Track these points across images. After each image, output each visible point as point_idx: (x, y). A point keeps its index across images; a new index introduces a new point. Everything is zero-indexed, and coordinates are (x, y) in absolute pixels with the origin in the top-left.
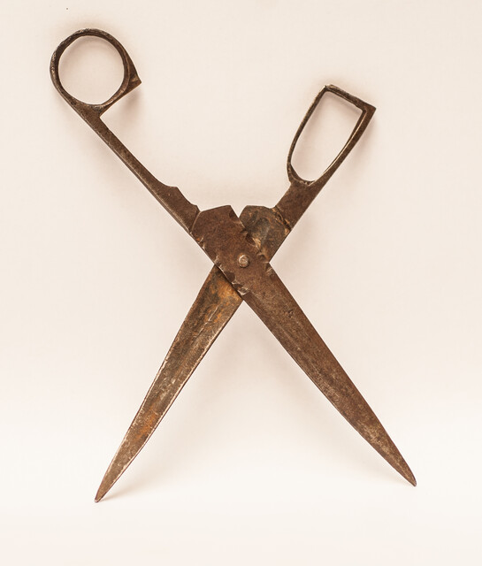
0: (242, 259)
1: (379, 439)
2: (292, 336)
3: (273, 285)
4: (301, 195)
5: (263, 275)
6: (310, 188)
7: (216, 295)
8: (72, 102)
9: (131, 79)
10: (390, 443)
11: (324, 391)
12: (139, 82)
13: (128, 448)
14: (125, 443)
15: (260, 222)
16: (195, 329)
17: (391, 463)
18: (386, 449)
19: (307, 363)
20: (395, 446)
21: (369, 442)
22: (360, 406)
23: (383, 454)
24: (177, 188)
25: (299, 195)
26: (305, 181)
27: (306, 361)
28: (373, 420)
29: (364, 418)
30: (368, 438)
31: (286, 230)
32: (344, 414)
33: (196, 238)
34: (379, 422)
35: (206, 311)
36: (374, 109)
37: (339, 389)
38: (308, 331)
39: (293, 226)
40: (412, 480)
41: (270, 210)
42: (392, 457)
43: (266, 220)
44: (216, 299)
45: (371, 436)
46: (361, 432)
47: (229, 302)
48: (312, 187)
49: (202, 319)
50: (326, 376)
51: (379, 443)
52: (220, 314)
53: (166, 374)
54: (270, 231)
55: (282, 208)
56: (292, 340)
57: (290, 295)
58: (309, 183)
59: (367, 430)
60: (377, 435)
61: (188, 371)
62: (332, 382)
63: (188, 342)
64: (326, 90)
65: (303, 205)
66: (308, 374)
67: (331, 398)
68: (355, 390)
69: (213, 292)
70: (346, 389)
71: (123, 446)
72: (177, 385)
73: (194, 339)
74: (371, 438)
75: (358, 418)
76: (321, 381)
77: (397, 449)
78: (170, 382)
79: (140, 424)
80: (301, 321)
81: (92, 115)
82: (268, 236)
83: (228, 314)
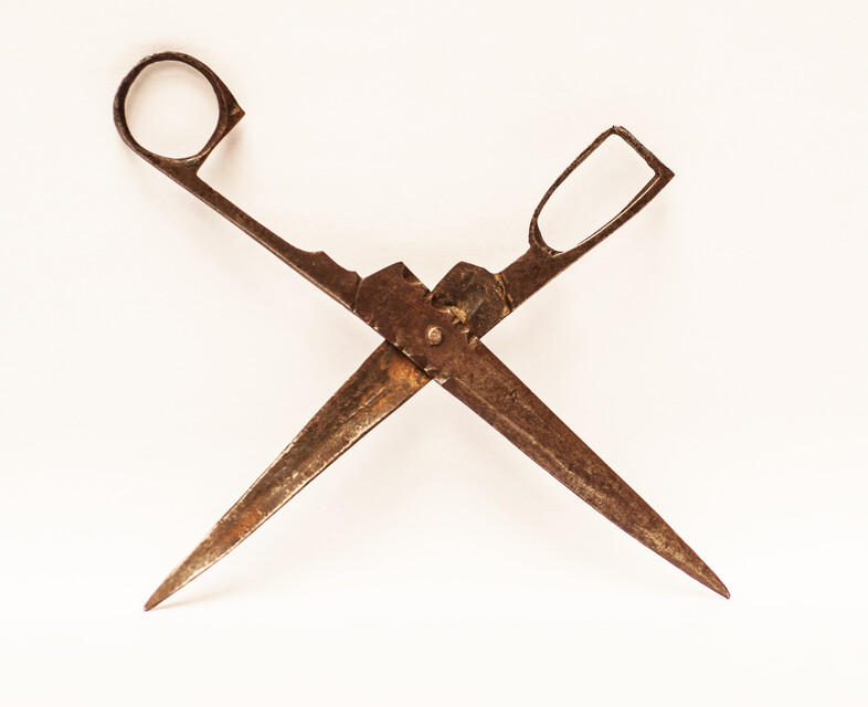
0: (433, 333)
1: (667, 545)
2: (521, 427)
3: (481, 362)
4: (539, 266)
5: (465, 350)
6: (554, 260)
7: (386, 371)
8: (155, 160)
9: (230, 112)
10: (683, 546)
11: (581, 493)
12: (241, 114)
13: (208, 549)
14: (206, 542)
15: (473, 288)
16: (345, 411)
17: (691, 573)
18: (680, 557)
19: (550, 460)
20: (691, 550)
21: (655, 551)
22: (632, 504)
23: (677, 564)
24: (323, 254)
25: (536, 267)
26: (549, 249)
27: (547, 457)
28: (655, 521)
29: (641, 520)
30: (652, 546)
31: (506, 309)
32: (613, 520)
33: (362, 317)
34: (663, 522)
35: (365, 391)
36: (672, 175)
37: (601, 486)
38: (541, 416)
39: (516, 306)
40: (722, 590)
41: (491, 276)
42: (690, 565)
43: (483, 288)
44: (384, 377)
45: (656, 542)
46: (642, 539)
47: (400, 387)
48: (557, 259)
49: (358, 400)
50: (579, 472)
51: (669, 550)
52: (384, 400)
53: (288, 462)
54: (482, 305)
55: (508, 277)
56: (522, 432)
57: (508, 370)
58: (554, 252)
59: (650, 535)
60: (664, 540)
61: (319, 465)
62: (589, 480)
63: (329, 426)
64: (612, 131)
65: (539, 280)
66: (553, 474)
67: (591, 501)
68: (622, 484)
69: (383, 368)
70: (610, 486)
71: (202, 544)
72: (299, 480)
73: (339, 425)
74: (656, 546)
75: (633, 522)
76: (574, 481)
77: (694, 554)
78: (290, 475)
79: (233, 520)
80: (530, 403)
81: (184, 173)
82: (479, 311)
83: (394, 403)
